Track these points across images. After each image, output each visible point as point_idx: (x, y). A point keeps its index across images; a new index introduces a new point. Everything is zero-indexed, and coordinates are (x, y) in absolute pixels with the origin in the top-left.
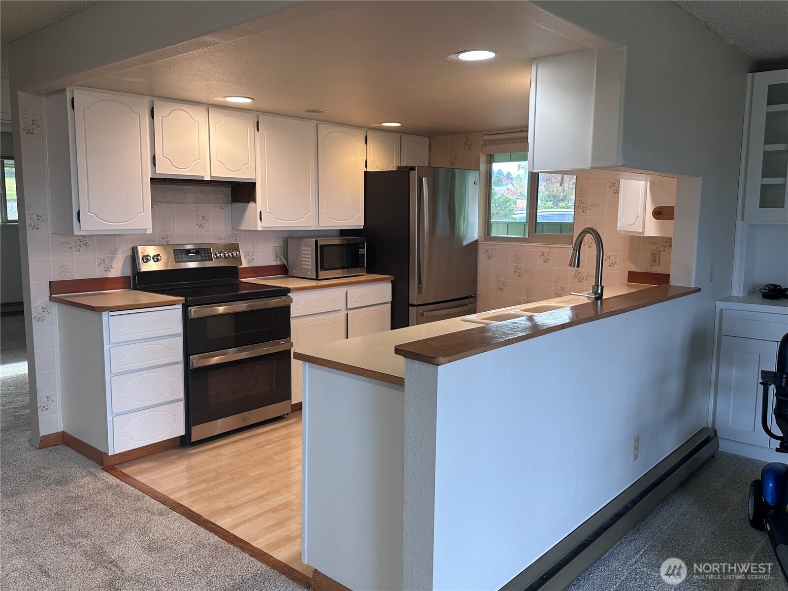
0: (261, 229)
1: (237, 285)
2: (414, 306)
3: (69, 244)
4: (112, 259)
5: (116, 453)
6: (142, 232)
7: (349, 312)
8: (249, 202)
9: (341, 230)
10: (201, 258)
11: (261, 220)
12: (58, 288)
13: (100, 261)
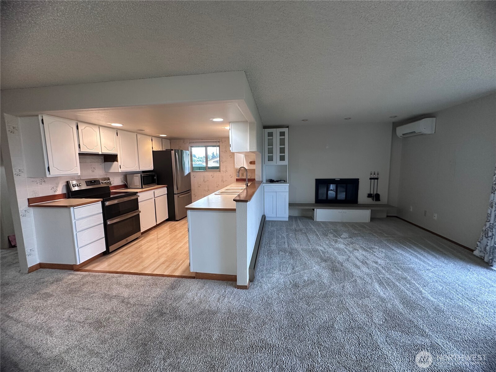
0: (121, 171)
1: (110, 194)
2: (176, 194)
3: (36, 181)
4: (57, 187)
5: (81, 263)
6: (76, 175)
7: (156, 198)
8: (114, 162)
9: (143, 171)
10: (97, 183)
11: (120, 168)
12: (32, 202)
13: (51, 188)
